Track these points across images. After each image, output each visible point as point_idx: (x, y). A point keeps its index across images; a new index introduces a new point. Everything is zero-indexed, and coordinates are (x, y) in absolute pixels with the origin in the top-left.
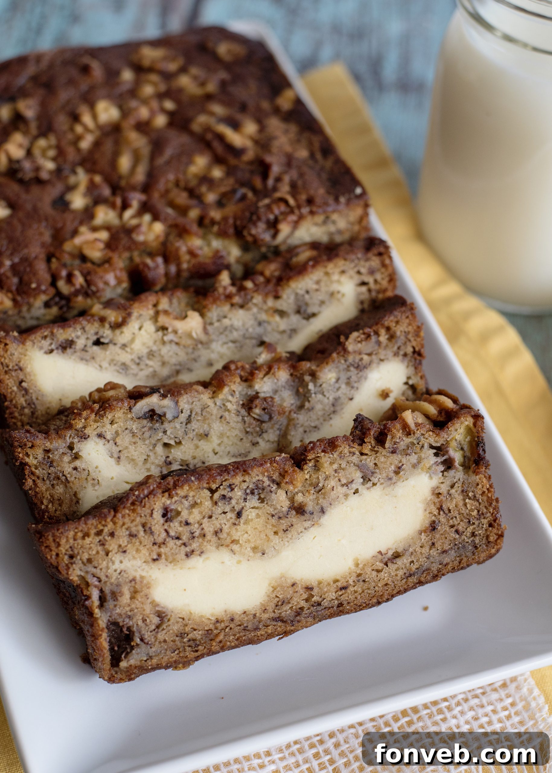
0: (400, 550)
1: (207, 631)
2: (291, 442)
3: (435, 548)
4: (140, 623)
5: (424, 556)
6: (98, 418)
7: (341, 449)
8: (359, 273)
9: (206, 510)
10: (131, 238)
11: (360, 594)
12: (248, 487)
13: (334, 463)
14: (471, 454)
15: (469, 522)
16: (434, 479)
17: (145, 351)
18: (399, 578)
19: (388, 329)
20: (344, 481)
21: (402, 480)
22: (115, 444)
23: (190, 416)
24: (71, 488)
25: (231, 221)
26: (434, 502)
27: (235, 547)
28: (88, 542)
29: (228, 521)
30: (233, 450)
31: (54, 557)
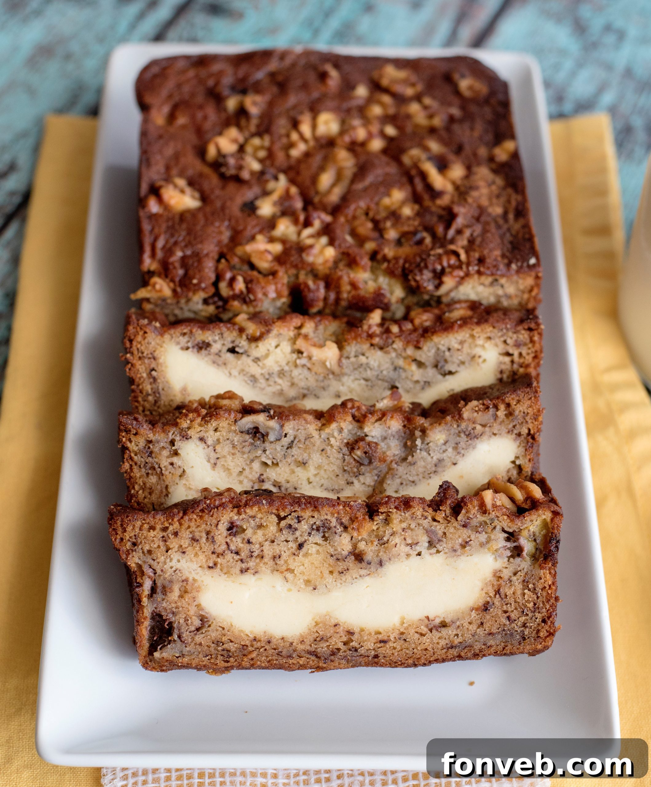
0: (447, 621)
1: (243, 646)
2: (385, 490)
3: (483, 627)
4: (182, 621)
5: (470, 632)
6: (203, 422)
7: (414, 510)
8: (505, 342)
9: (270, 535)
10: (301, 256)
11: (398, 651)
12: (315, 523)
13: (404, 522)
14: (544, 548)
15: (523, 612)
16: (498, 561)
17: (276, 369)
18: (440, 646)
19: (508, 405)
20: (409, 541)
21: (466, 555)
22: (215, 450)
23: (292, 442)
24: (164, 481)
25: (401, 262)
26: (493, 584)
27: (289, 576)
28: (152, 535)
29: (288, 549)
30: (327, 483)
31: (118, 540)
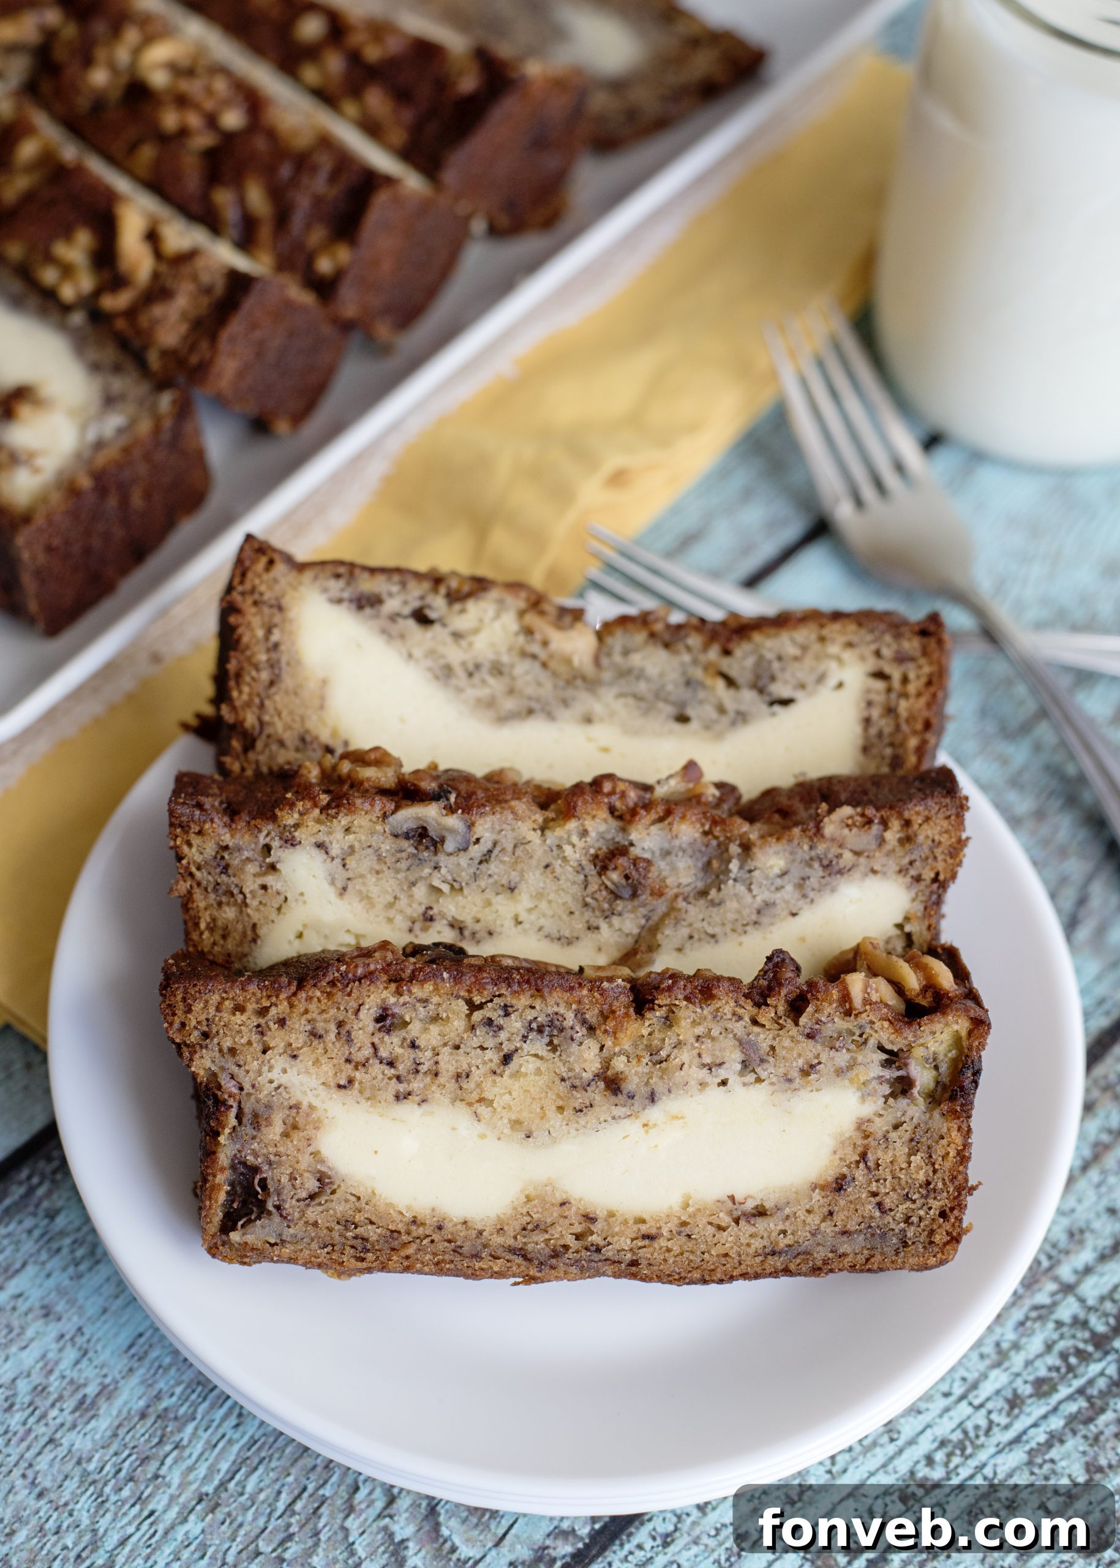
0: (768, 1205)
1: (392, 1232)
3: (832, 1220)
4: (285, 1179)
5: (808, 1228)
6: (323, 816)
7: (719, 1003)
9: (452, 1035)
11: (675, 1256)
12: (536, 1018)
13: (699, 1024)
14: (952, 1081)
15: (907, 1196)
16: (867, 1104)
18: (751, 1251)
20: (707, 1060)
21: (809, 1089)
22: (344, 866)
23: (490, 851)
24: (248, 917)
26: (855, 1144)
27: (482, 1109)
28: (239, 1022)
29: (484, 1063)
31: (176, 1026)
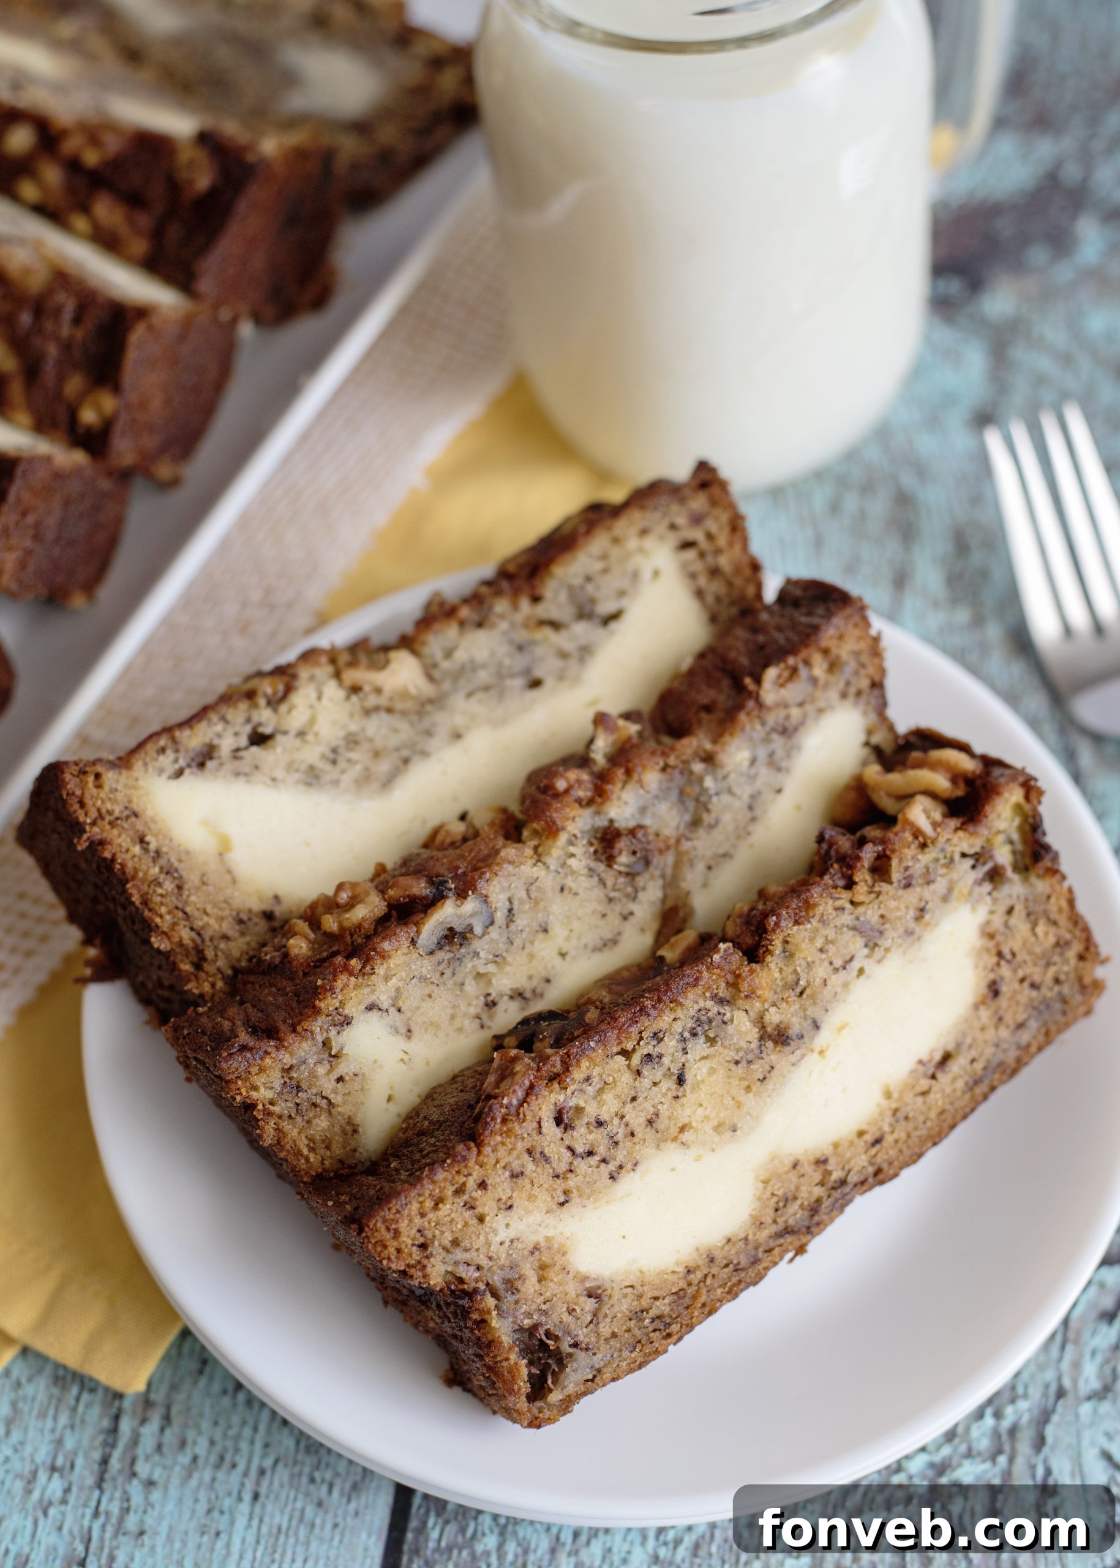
0: (950, 1047)
1: (677, 1293)
3: (1004, 1024)
5: (990, 1044)
7: (821, 908)
11: (905, 1142)
12: (684, 1027)
13: (815, 938)
14: (1024, 844)
16: (979, 910)
18: (959, 1093)
19: (826, 652)
20: (838, 963)
21: (930, 929)
22: (399, 1010)
23: (510, 910)
24: (340, 1113)
26: (987, 949)
28: (446, 1212)
29: (665, 1096)
30: (592, 939)
